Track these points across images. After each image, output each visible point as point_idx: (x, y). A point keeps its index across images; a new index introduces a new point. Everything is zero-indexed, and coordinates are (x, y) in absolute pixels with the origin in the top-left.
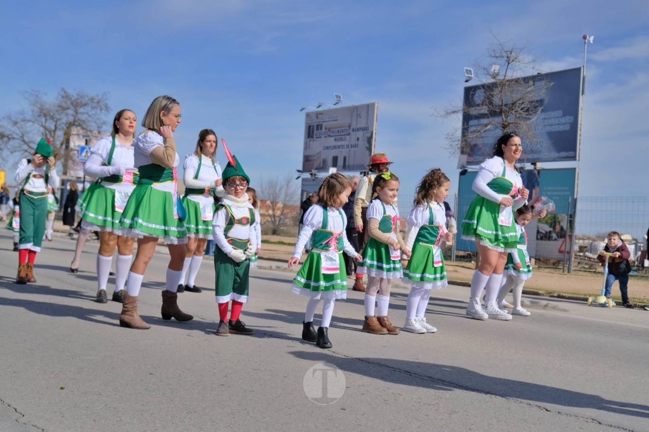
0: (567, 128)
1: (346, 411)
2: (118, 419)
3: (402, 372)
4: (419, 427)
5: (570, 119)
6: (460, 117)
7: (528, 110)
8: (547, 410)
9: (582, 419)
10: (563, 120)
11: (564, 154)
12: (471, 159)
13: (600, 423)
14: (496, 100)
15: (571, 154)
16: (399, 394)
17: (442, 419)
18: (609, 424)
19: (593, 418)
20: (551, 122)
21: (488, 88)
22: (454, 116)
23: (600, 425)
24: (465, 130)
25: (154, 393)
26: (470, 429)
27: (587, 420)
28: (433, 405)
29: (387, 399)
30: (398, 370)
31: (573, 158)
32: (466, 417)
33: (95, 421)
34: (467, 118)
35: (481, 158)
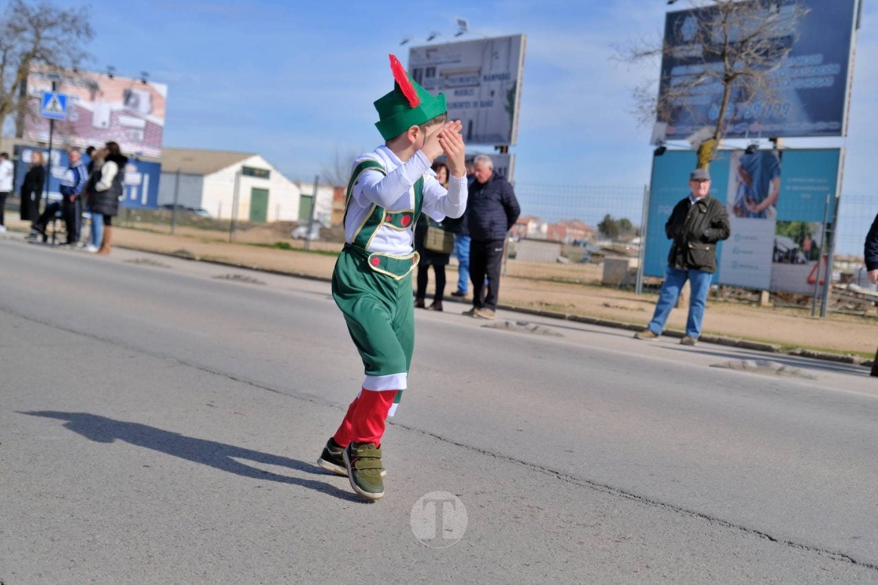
0: (829, 82)
2: (90, 539)
3: (546, 471)
4: (567, 562)
5: (833, 69)
6: (657, 61)
7: (766, 53)
8: (771, 539)
9: (825, 554)
10: (824, 70)
11: (821, 125)
12: (673, 130)
13: (853, 562)
14: (717, 36)
15: (833, 125)
16: (538, 508)
17: (604, 550)
18: (868, 562)
19: (844, 552)
20: (803, 72)
21: (705, 15)
22: (648, 60)
23: (854, 565)
24: (665, 83)
25: (150, 498)
26: (647, 567)
27: (832, 556)
28: (592, 526)
29: (519, 515)
30: (540, 469)
31: (837, 132)
32: (643, 547)
33: (53, 540)
34: (669, 64)
35: (689, 129)
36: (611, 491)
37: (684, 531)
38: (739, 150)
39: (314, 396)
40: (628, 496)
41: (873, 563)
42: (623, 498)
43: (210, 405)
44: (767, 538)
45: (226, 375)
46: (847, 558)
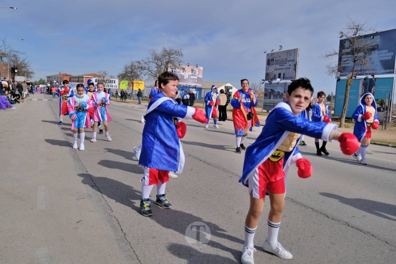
0: (390, 58)
1: (239, 214)
5: (391, 54)
8: (328, 217)
9: (341, 223)
10: (388, 54)
11: (388, 71)
12: (342, 74)
13: (349, 225)
15: (392, 70)
18: (352, 226)
19: (347, 222)
20: (382, 55)
27: (343, 223)
31: (393, 73)
35: (347, 73)
36: (289, 200)
37: (303, 214)
38: (363, 79)
39: (219, 166)
40: (293, 201)
41: (354, 226)
42: (291, 202)
43: (191, 170)
44: (327, 217)
45: (199, 159)
46: (347, 224)
